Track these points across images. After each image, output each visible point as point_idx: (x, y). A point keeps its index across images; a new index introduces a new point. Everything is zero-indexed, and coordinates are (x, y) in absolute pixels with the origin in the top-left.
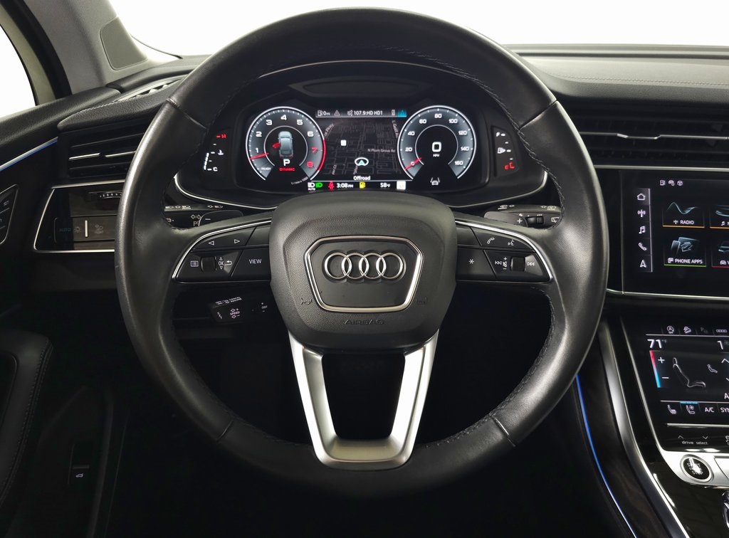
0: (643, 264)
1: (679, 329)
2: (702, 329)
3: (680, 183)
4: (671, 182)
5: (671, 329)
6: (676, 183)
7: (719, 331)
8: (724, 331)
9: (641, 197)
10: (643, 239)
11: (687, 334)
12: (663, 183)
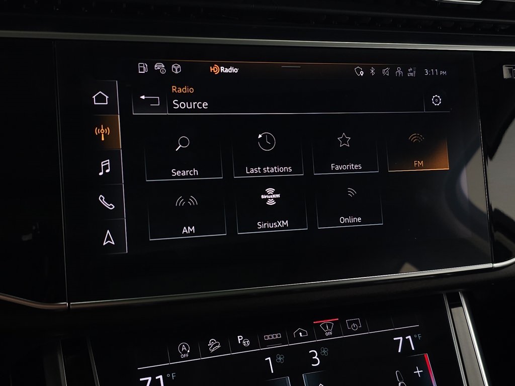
0: (109, 240)
1: (199, 348)
2: (240, 338)
3: (176, 68)
4: (159, 66)
5: (184, 348)
6: (168, 67)
7: (268, 337)
8: (277, 336)
9: (101, 99)
10: (108, 186)
11: (214, 353)
12: (144, 68)
